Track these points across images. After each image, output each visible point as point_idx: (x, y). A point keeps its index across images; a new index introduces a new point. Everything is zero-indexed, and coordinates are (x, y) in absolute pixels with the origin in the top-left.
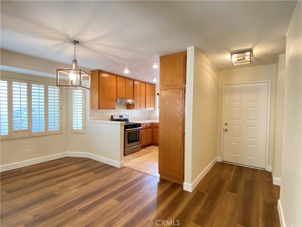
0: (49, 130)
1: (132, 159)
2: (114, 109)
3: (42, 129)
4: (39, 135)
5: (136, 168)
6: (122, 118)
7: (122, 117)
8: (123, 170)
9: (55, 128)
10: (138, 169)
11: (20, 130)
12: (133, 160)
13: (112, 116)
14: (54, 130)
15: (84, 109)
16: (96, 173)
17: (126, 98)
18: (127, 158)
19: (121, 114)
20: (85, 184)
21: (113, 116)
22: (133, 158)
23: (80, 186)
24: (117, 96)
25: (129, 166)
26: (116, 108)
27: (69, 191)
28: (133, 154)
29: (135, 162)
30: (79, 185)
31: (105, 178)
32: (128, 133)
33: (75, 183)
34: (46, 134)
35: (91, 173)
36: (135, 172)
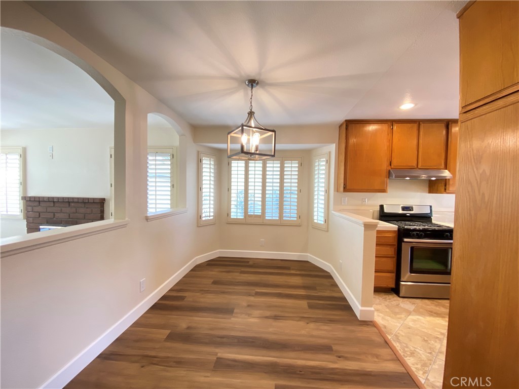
0: (284, 218)
1: (409, 313)
2: (383, 191)
3: (276, 217)
4: (272, 224)
5: (398, 341)
6: (408, 213)
7: (410, 210)
8: (365, 329)
9: (290, 217)
10: (398, 348)
11: (252, 215)
12: (410, 317)
13: (382, 207)
14: (289, 219)
15: (327, 191)
16: (311, 307)
17: (419, 167)
18: (402, 305)
19: (407, 203)
20: (276, 318)
21: (385, 206)
22: (417, 312)
23: (267, 317)
24: (391, 165)
25: (385, 327)
26: (389, 190)
27: (249, 316)
28: (426, 301)
29: (411, 324)
30: (268, 313)
31: (312, 325)
32: (412, 248)
33: (269, 307)
34: (280, 224)
35: (304, 303)
36: (384, 352)
